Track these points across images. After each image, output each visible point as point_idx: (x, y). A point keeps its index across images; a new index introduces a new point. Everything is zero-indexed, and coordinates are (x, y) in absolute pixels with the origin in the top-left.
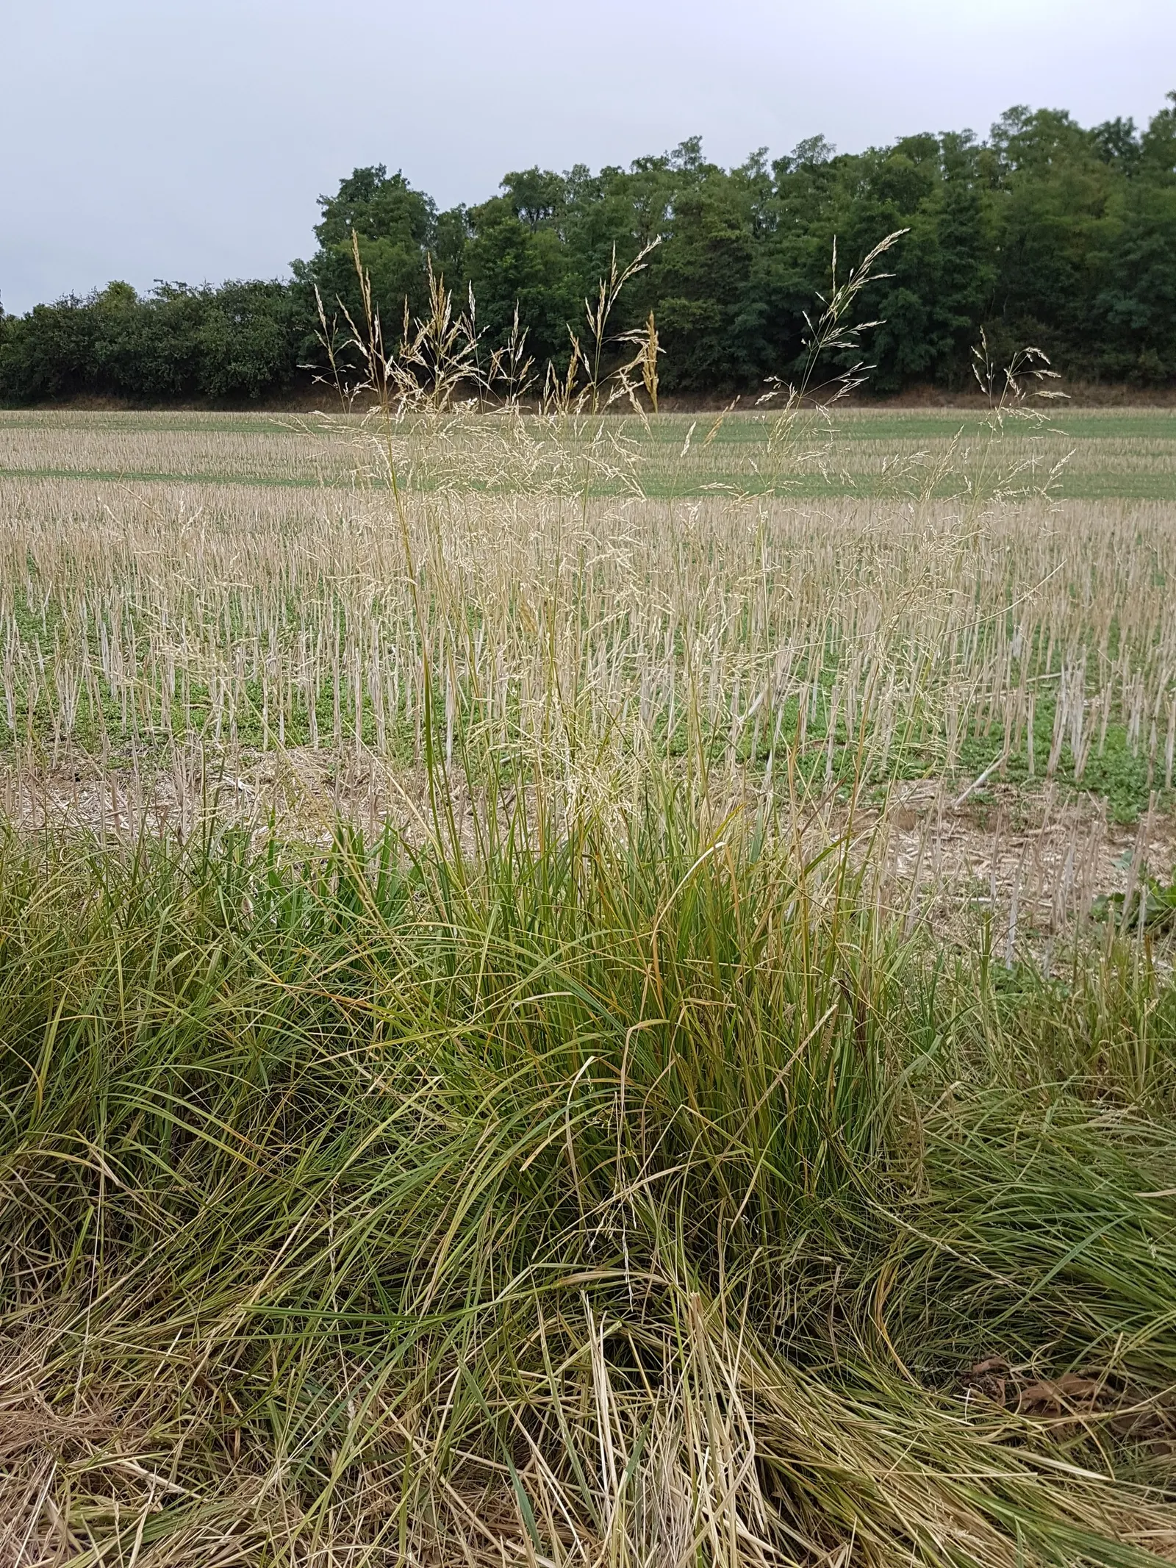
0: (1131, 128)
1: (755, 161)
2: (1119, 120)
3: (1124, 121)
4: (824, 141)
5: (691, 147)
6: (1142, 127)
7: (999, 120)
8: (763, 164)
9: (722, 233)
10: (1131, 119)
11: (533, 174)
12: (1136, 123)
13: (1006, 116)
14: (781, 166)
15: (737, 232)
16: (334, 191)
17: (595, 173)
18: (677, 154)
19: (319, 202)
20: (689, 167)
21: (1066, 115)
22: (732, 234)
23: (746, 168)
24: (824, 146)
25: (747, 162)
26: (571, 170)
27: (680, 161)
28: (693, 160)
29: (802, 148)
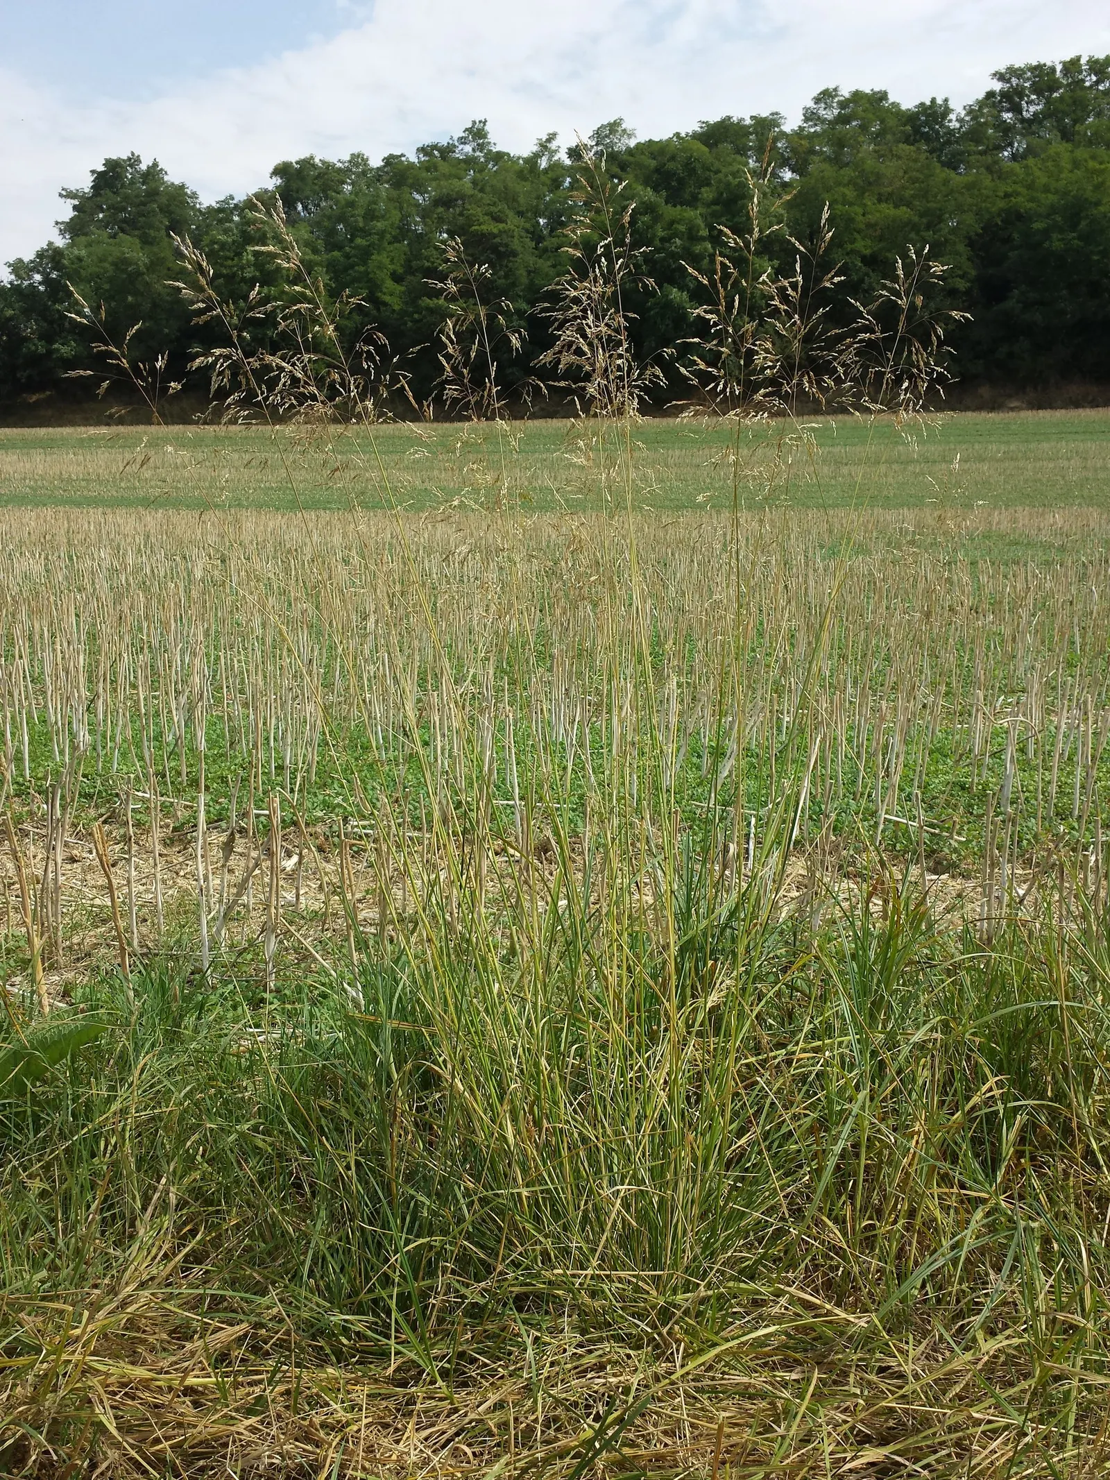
0: (947, 111)
1: (544, 146)
2: (933, 100)
3: (939, 101)
4: (624, 126)
5: (477, 133)
6: (958, 108)
7: (811, 104)
8: (556, 152)
9: (484, 227)
10: (946, 100)
11: (307, 163)
12: (952, 105)
13: (817, 100)
14: (575, 153)
15: (501, 226)
16: (85, 184)
17: (376, 162)
18: (463, 141)
19: (61, 195)
20: (478, 153)
21: (883, 96)
22: (494, 228)
23: (537, 156)
24: (625, 131)
25: (535, 149)
26: (348, 158)
27: (468, 149)
28: (481, 147)
29: (599, 135)
